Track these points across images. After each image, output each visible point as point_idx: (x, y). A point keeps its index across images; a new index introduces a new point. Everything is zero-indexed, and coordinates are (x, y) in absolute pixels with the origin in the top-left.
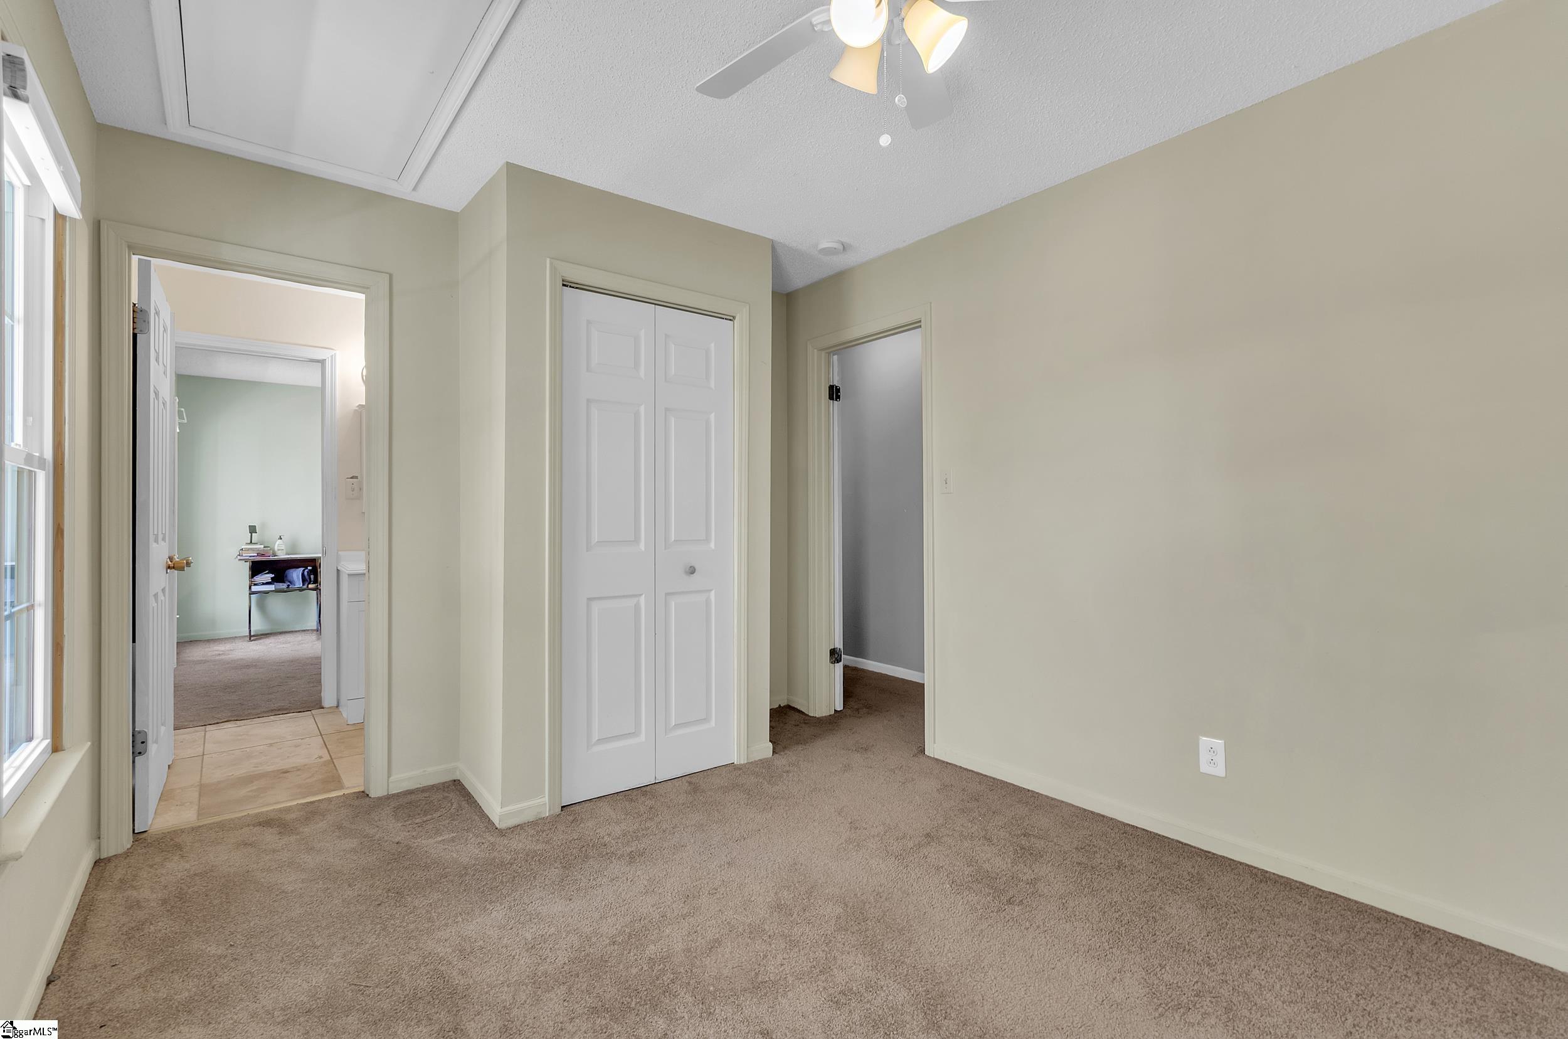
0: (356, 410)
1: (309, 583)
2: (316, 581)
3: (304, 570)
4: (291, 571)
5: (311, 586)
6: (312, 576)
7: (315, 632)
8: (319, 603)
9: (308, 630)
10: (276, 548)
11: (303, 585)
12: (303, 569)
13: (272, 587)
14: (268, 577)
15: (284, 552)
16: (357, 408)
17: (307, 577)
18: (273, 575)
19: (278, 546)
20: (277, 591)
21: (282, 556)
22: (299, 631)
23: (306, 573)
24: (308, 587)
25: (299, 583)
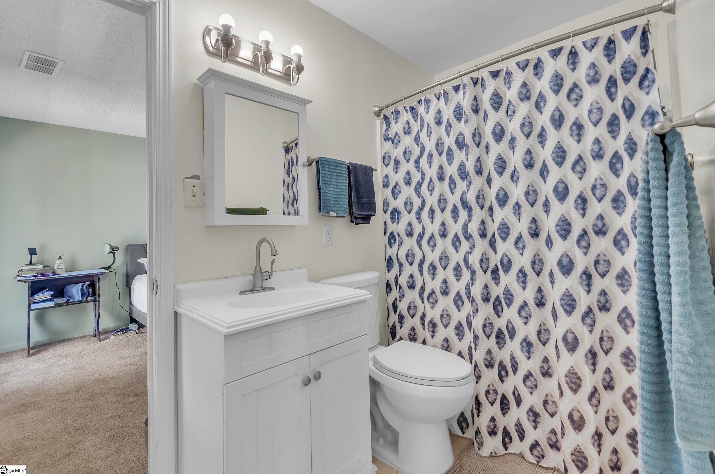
0: (195, 85)
1: (88, 297)
2: (94, 294)
3: (83, 286)
4: (70, 286)
5: (89, 299)
6: (91, 290)
7: (93, 338)
8: (97, 313)
9: (86, 336)
10: (56, 267)
11: (82, 299)
12: (81, 284)
13: (52, 304)
14: (47, 294)
15: (64, 270)
16: (198, 82)
17: (86, 291)
18: (53, 293)
19: (58, 265)
20: (57, 305)
21: (62, 274)
22: (77, 338)
23: (85, 288)
24: (86, 300)
25: (78, 297)
